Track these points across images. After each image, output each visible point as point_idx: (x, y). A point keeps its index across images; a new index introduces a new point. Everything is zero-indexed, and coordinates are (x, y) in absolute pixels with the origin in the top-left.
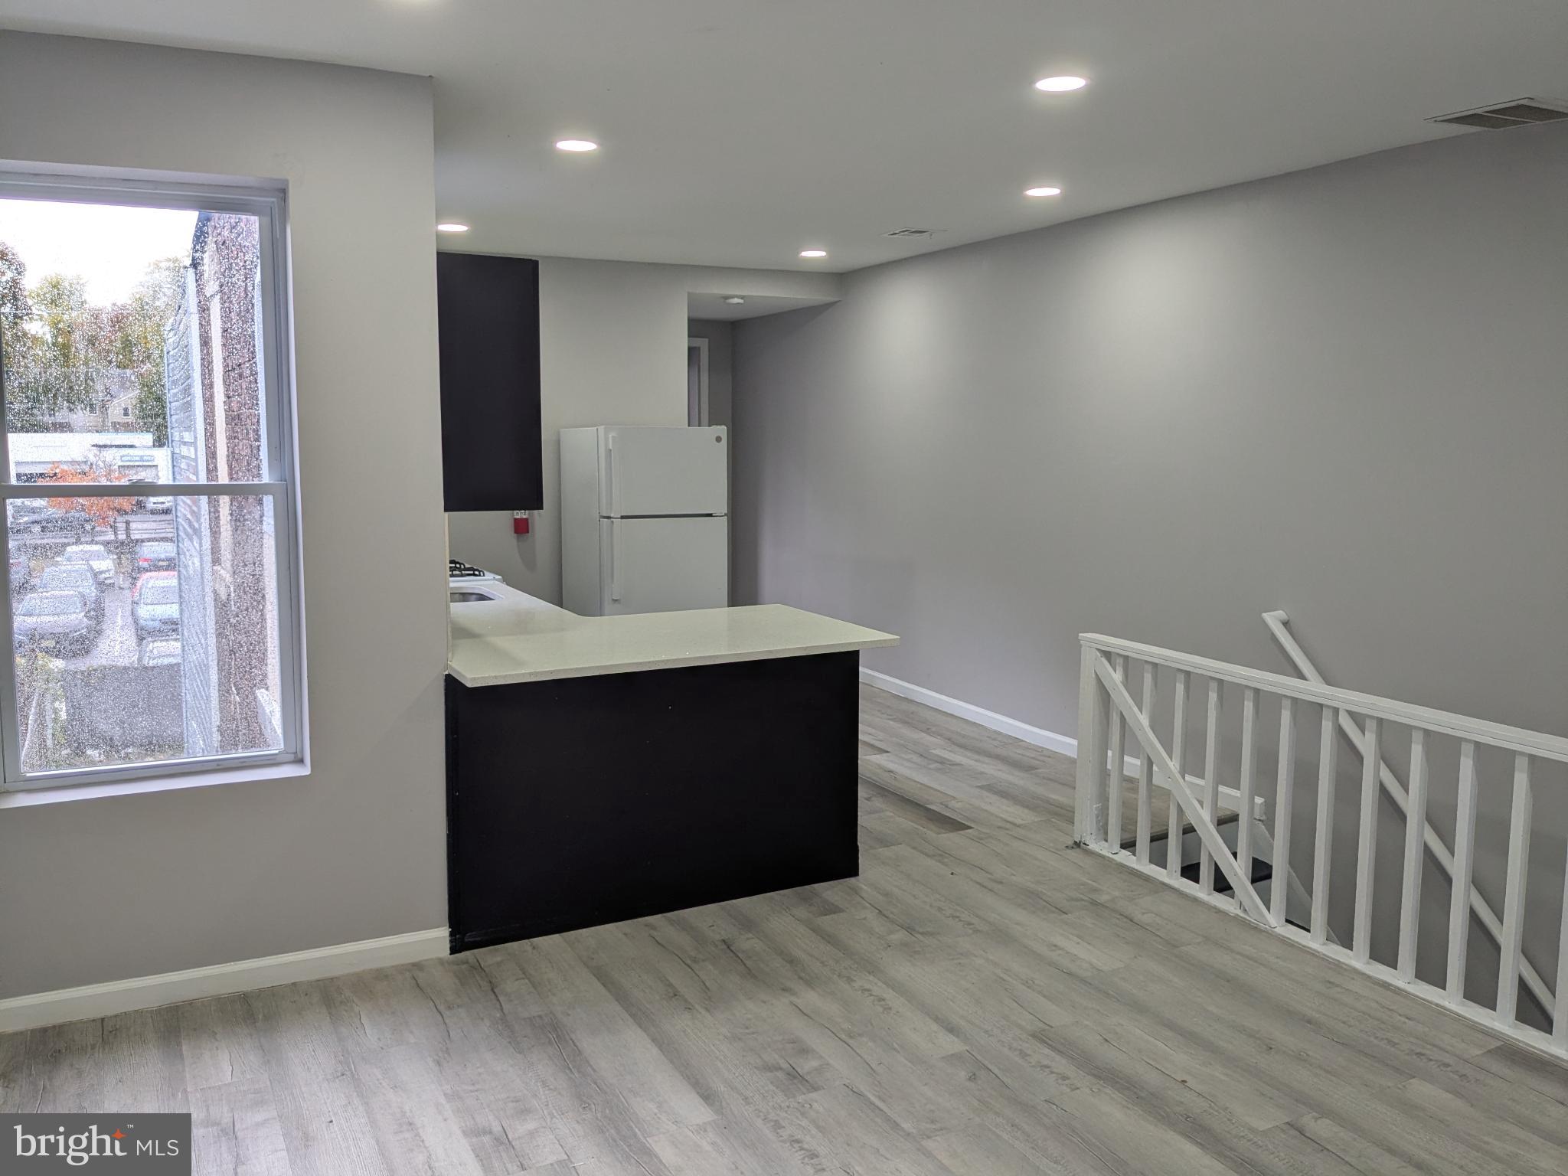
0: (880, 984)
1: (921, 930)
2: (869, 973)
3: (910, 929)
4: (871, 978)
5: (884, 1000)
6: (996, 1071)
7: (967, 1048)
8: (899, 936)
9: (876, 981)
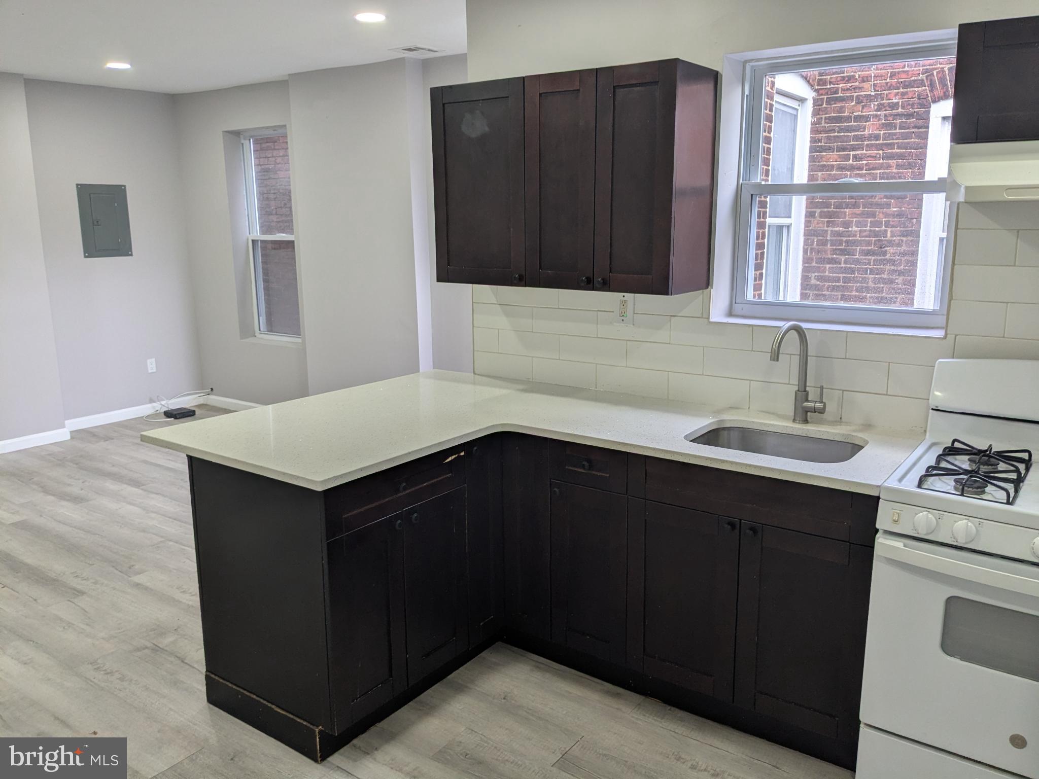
0: (184, 601)
1: (146, 651)
2: (193, 606)
3: (156, 649)
4: (190, 603)
5: (182, 592)
6: (116, 572)
7: (130, 579)
8: (166, 641)
9: (187, 602)
